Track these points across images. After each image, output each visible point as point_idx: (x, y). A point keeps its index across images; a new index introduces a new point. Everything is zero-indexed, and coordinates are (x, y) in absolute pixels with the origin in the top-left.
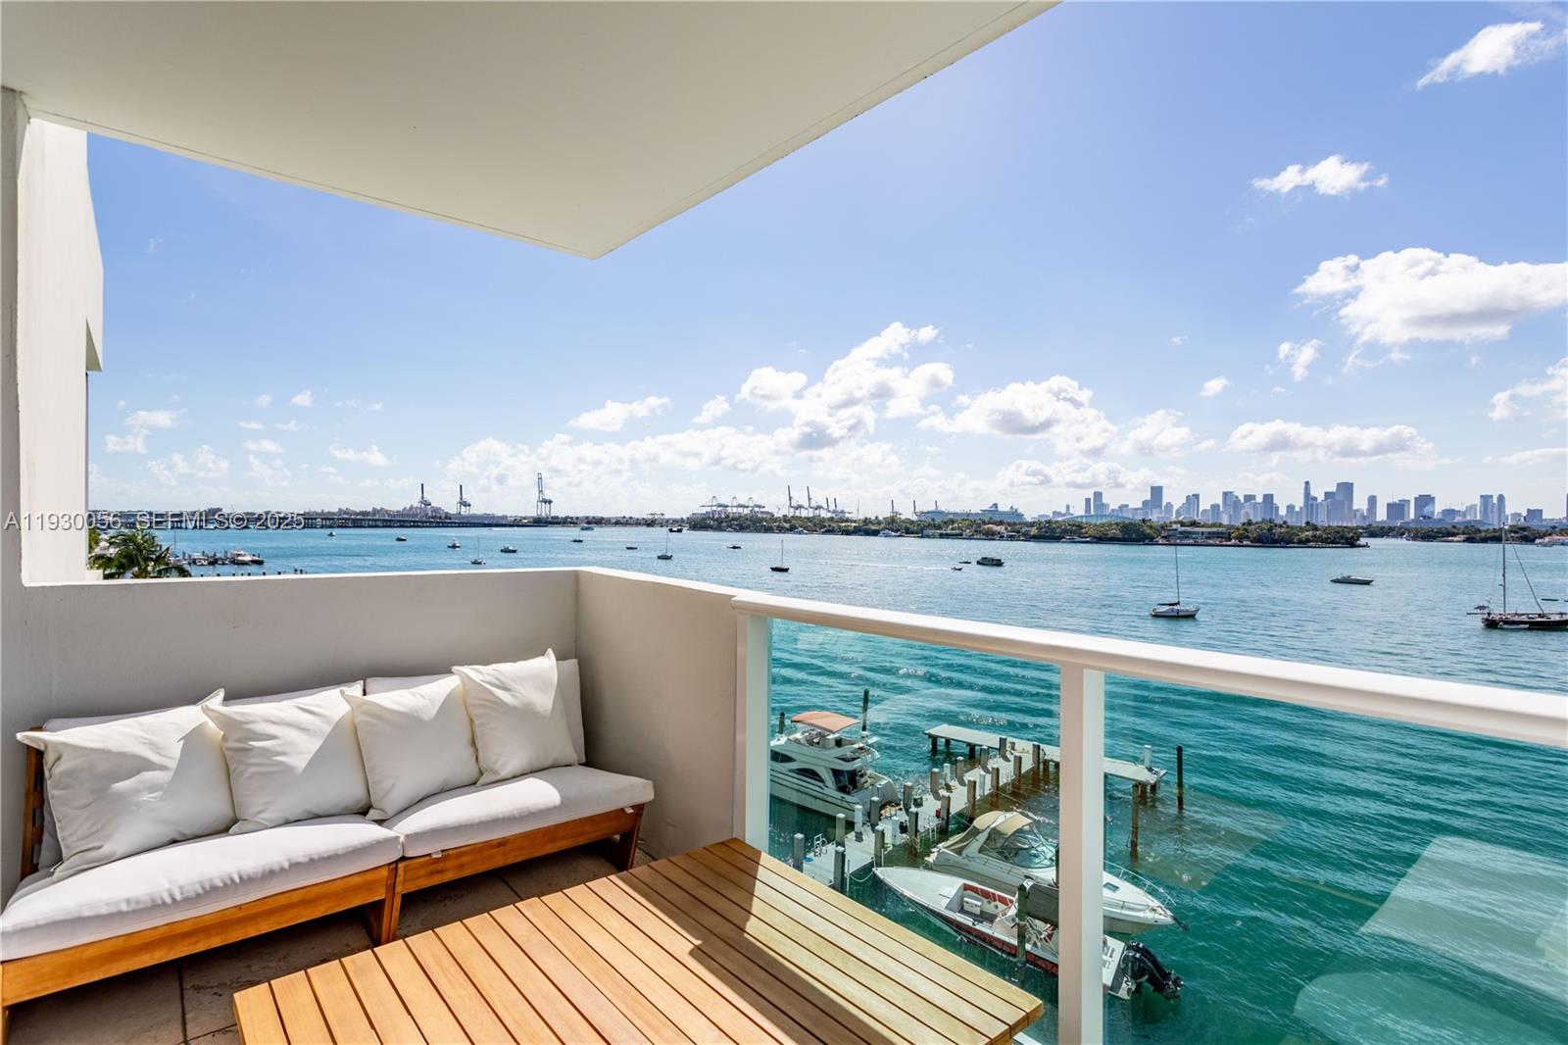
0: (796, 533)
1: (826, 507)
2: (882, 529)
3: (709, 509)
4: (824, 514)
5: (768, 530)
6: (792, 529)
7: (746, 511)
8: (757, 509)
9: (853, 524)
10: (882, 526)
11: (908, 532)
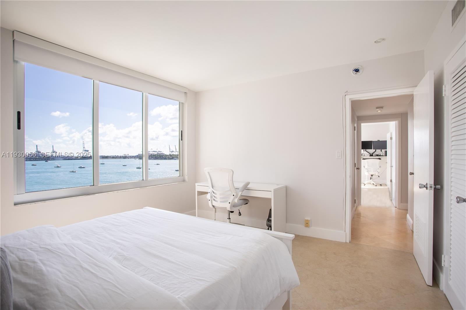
5: (165, 159)
6: (173, 158)
7: (156, 153)
8: (159, 152)
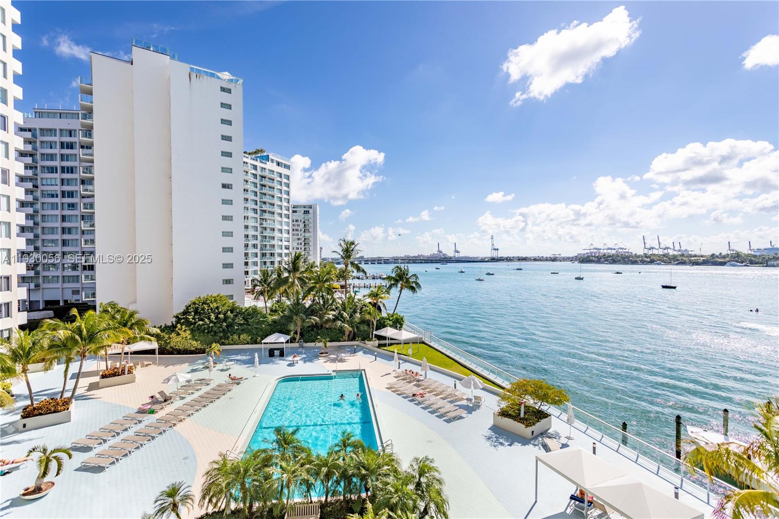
0: (656, 264)
1: (672, 248)
2: (729, 261)
3: (588, 251)
4: (671, 252)
5: (634, 262)
6: (652, 262)
8: (620, 250)
9: (702, 258)
10: (727, 259)
11: (752, 263)
